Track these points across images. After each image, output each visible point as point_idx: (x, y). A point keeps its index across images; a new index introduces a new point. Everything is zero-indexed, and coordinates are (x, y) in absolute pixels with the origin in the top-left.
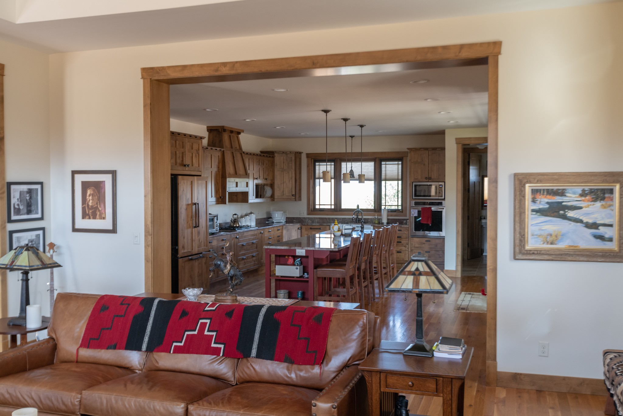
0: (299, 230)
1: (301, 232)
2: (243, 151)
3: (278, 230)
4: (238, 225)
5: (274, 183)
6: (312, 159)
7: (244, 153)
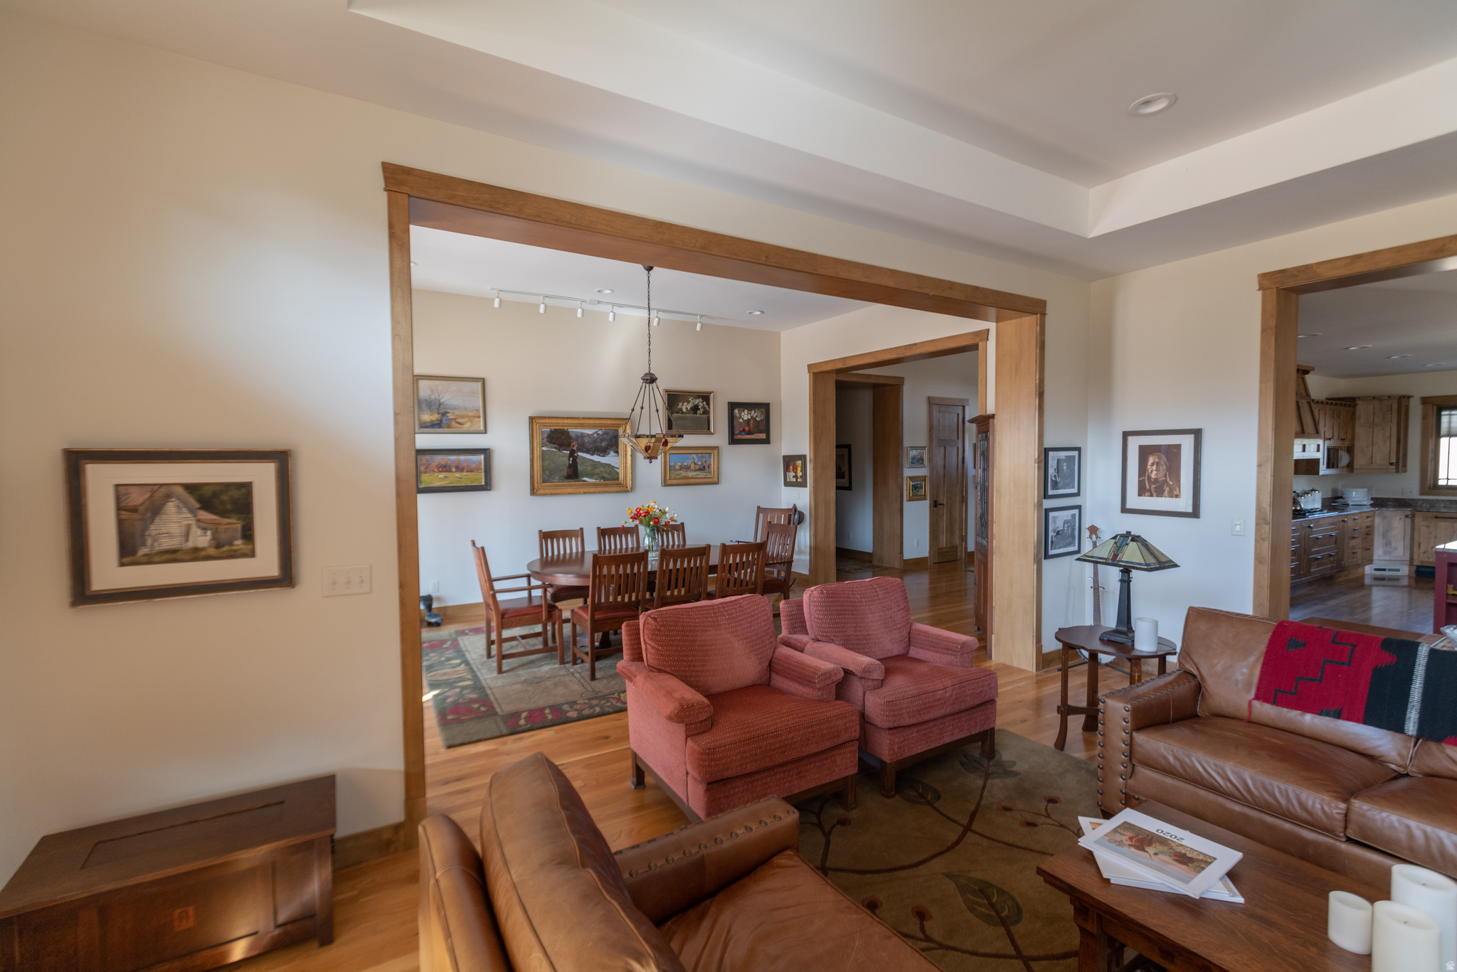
0: (1407, 519)
1: (1413, 522)
2: (1312, 398)
3: (1368, 517)
4: (1299, 508)
5: (1353, 445)
6: (1433, 405)
7: (1313, 400)
